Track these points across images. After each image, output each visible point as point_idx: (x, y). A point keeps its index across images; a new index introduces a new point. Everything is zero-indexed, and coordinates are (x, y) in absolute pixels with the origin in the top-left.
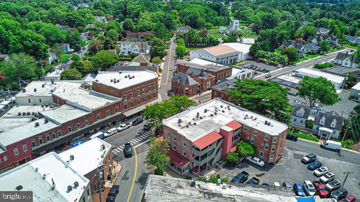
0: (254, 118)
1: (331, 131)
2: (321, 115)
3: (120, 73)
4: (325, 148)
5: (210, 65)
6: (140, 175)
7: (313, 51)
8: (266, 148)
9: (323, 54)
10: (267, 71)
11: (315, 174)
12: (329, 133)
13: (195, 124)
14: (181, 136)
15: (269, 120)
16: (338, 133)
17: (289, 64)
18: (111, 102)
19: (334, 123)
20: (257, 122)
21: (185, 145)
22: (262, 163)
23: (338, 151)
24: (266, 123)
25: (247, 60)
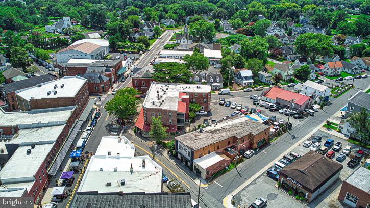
1: (219, 84)
2: (209, 76)
3: (40, 86)
7: (150, 36)
8: (205, 102)
9: (157, 38)
10: (137, 59)
11: (232, 108)
12: (218, 86)
13: (163, 101)
14: (165, 111)
16: (222, 84)
17: (146, 50)
18: (73, 110)
20: (193, 89)
21: (170, 116)
22: (206, 113)
23: (229, 94)
24: (198, 87)
25: (110, 52)
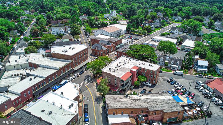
0: (143, 64)
1: (177, 66)
2: (171, 59)
3: (64, 46)
4: (176, 75)
5: (109, 38)
6: (95, 98)
7: (158, 26)
8: (152, 77)
9: (162, 28)
10: (138, 39)
11: (175, 86)
12: (176, 68)
13: (118, 69)
14: (113, 76)
15: (151, 64)
16: (180, 67)
17: (147, 35)
18: (68, 63)
19: (178, 63)
20: (146, 65)
21: (116, 80)
22: (150, 84)
23: (182, 75)
24: (150, 65)
25: (126, 34)
